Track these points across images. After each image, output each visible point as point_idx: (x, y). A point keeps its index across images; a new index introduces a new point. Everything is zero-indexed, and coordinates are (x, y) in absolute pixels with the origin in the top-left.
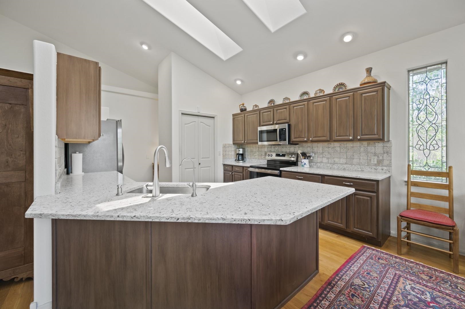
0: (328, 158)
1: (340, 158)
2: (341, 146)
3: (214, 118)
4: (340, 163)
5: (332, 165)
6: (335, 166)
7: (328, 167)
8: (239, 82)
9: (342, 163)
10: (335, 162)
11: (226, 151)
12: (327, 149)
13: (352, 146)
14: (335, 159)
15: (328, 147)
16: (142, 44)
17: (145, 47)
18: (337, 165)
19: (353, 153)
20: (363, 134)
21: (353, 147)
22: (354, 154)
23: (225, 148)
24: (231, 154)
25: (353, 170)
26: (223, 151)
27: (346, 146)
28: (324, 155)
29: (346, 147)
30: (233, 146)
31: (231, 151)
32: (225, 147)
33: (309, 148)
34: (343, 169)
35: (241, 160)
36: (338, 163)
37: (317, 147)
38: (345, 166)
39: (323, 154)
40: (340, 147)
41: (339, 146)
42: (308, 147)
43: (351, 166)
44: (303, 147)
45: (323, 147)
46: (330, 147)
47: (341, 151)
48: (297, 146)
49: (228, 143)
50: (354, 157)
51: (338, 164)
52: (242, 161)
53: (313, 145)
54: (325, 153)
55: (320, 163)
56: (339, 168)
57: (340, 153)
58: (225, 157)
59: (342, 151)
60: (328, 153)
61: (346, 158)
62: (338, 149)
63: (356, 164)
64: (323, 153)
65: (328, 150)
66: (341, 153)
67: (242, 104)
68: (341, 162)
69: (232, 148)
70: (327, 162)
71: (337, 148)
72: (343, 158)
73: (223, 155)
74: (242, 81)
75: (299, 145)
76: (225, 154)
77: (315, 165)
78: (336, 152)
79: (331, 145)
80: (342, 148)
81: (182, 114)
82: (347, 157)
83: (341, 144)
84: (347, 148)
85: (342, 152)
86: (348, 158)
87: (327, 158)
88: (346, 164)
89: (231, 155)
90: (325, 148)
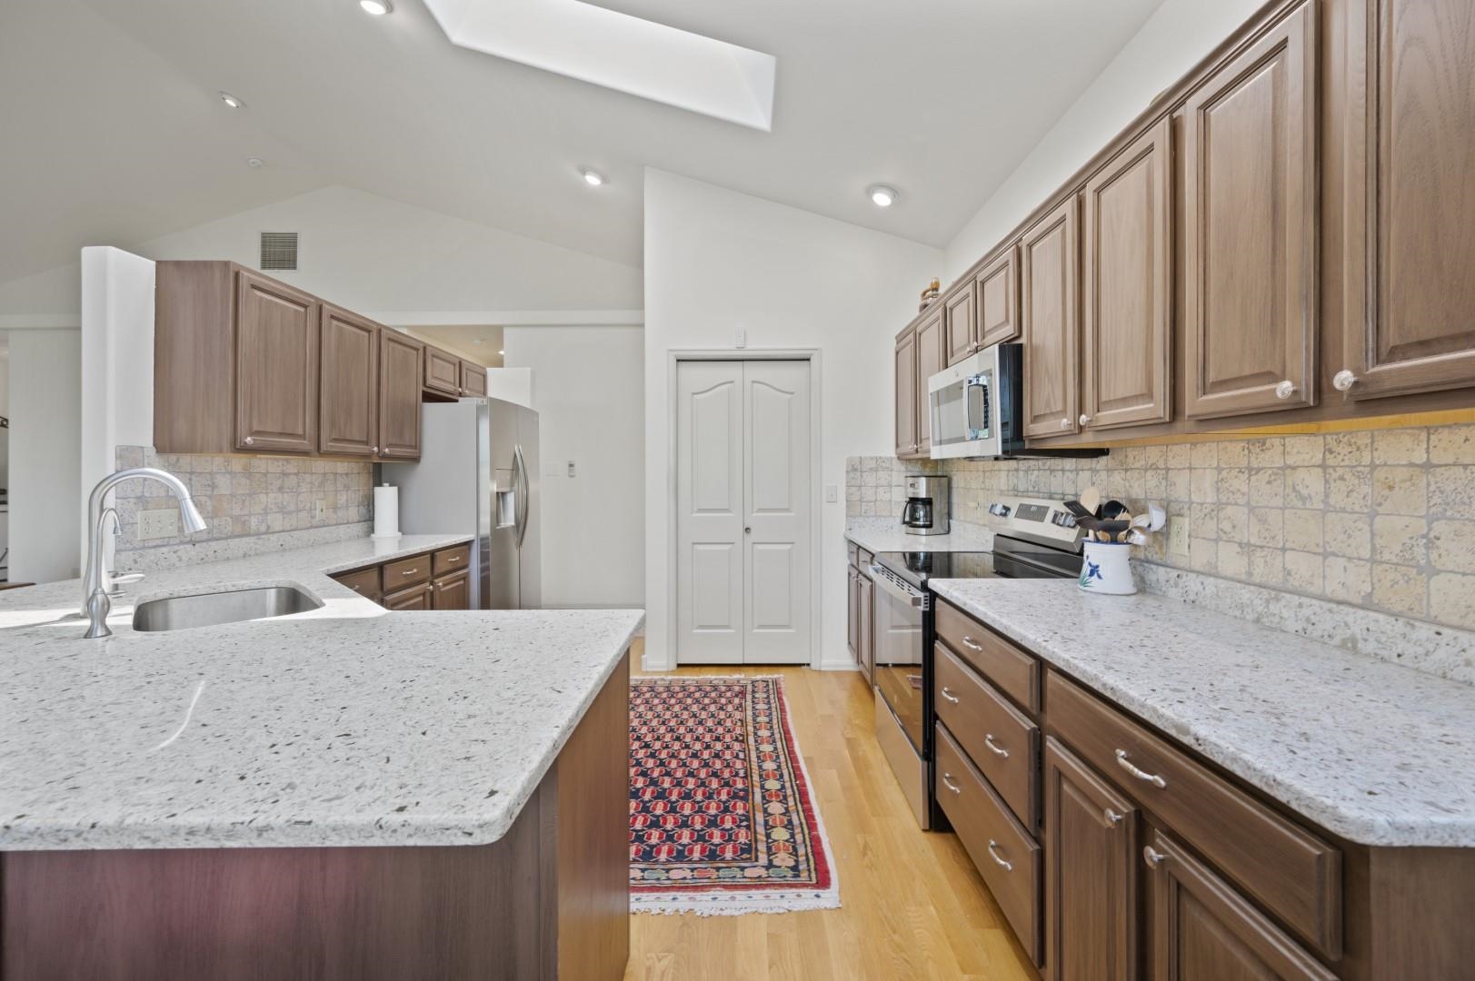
0: (1247, 548)
1: (1325, 555)
2: (1331, 461)
3: (808, 360)
4: (1328, 591)
5: (1268, 602)
6: (1285, 614)
7: (1242, 607)
8: (882, 199)
9: (1341, 594)
10: (1294, 582)
11: (860, 486)
12: (1239, 483)
13: (1420, 456)
14: (1289, 555)
15: (1250, 469)
16: (584, 171)
17: (593, 180)
18: (1300, 606)
19: (1431, 520)
20: (1392, 337)
21: (1428, 466)
22: (1440, 527)
23: (859, 474)
24: (887, 496)
25: (1424, 665)
26: (848, 486)
27: (1366, 459)
28: (1226, 526)
29: (1373, 467)
30: (897, 465)
31: (890, 486)
32: (856, 470)
33: (1149, 473)
34: (1337, 641)
35: (924, 526)
36: (1312, 589)
37: (1188, 471)
38: (1358, 621)
39: (1222, 515)
40: (1323, 466)
41: (1318, 458)
42: (1146, 470)
43: (1400, 626)
44: (1126, 470)
45: (1219, 469)
46: (1258, 470)
47: (1332, 501)
48: (1103, 460)
49: (873, 455)
50: (1434, 556)
51: (1305, 601)
52: (923, 531)
53: (1170, 455)
54: (1229, 510)
55: (1199, 573)
56: (1310, 628)
57: (1324, 513)
58: (854, 509)
59: (1337, 499)
60: (1252, 509)
61: (1373, 561)
62: (1312, 482)
63: (1455, 620)
64: (1219, 506)
65: (1245, 489)
66: (1331, 517)
67: (929, 287)
68: (1332, 588)
69: (891, 476)
70: (1244, 577)
71: (1301, 473)
72: (1350, 559)
73: (847, 501)
74: (893, 190)
75: (1109, 457)
76: (856, 498)
77: (1176, 585)
78: (1299, 504)
79: (1267, 455)
80: (1342, 478)
81: (678, 361)
82: (1374, 549)
83: (1333, 444)
84: (1380, 474)
85: (1343, 510)
86: (1386, 556)
87: (1240, 545)
88: (1367, 605)
89: (890, 501)
90: (1235, 472)
